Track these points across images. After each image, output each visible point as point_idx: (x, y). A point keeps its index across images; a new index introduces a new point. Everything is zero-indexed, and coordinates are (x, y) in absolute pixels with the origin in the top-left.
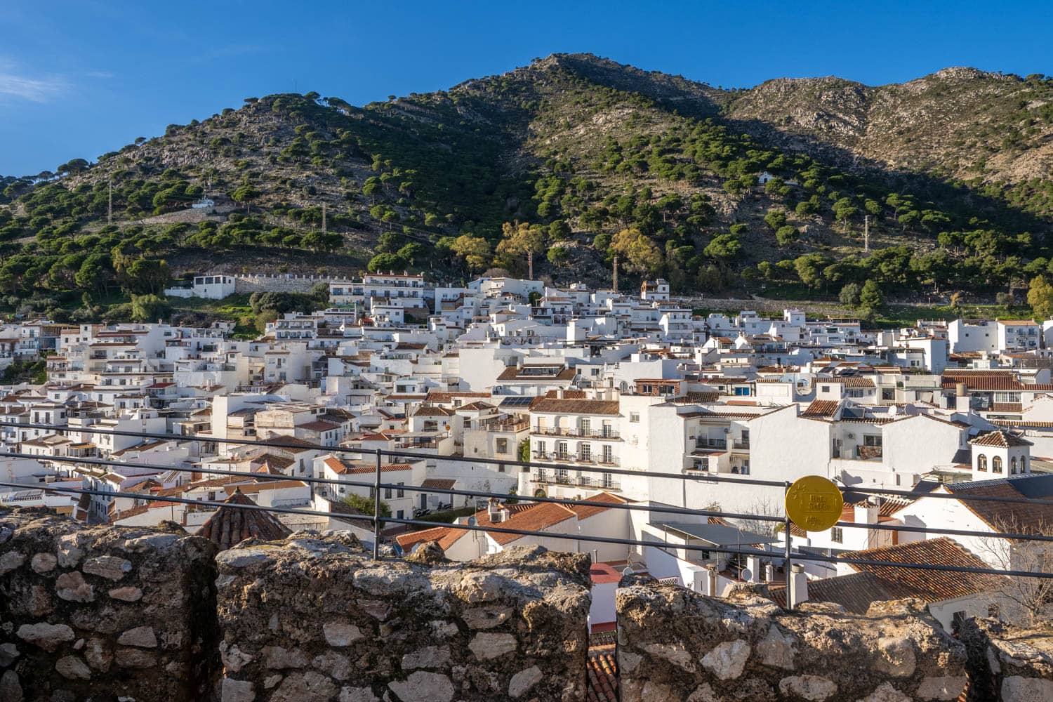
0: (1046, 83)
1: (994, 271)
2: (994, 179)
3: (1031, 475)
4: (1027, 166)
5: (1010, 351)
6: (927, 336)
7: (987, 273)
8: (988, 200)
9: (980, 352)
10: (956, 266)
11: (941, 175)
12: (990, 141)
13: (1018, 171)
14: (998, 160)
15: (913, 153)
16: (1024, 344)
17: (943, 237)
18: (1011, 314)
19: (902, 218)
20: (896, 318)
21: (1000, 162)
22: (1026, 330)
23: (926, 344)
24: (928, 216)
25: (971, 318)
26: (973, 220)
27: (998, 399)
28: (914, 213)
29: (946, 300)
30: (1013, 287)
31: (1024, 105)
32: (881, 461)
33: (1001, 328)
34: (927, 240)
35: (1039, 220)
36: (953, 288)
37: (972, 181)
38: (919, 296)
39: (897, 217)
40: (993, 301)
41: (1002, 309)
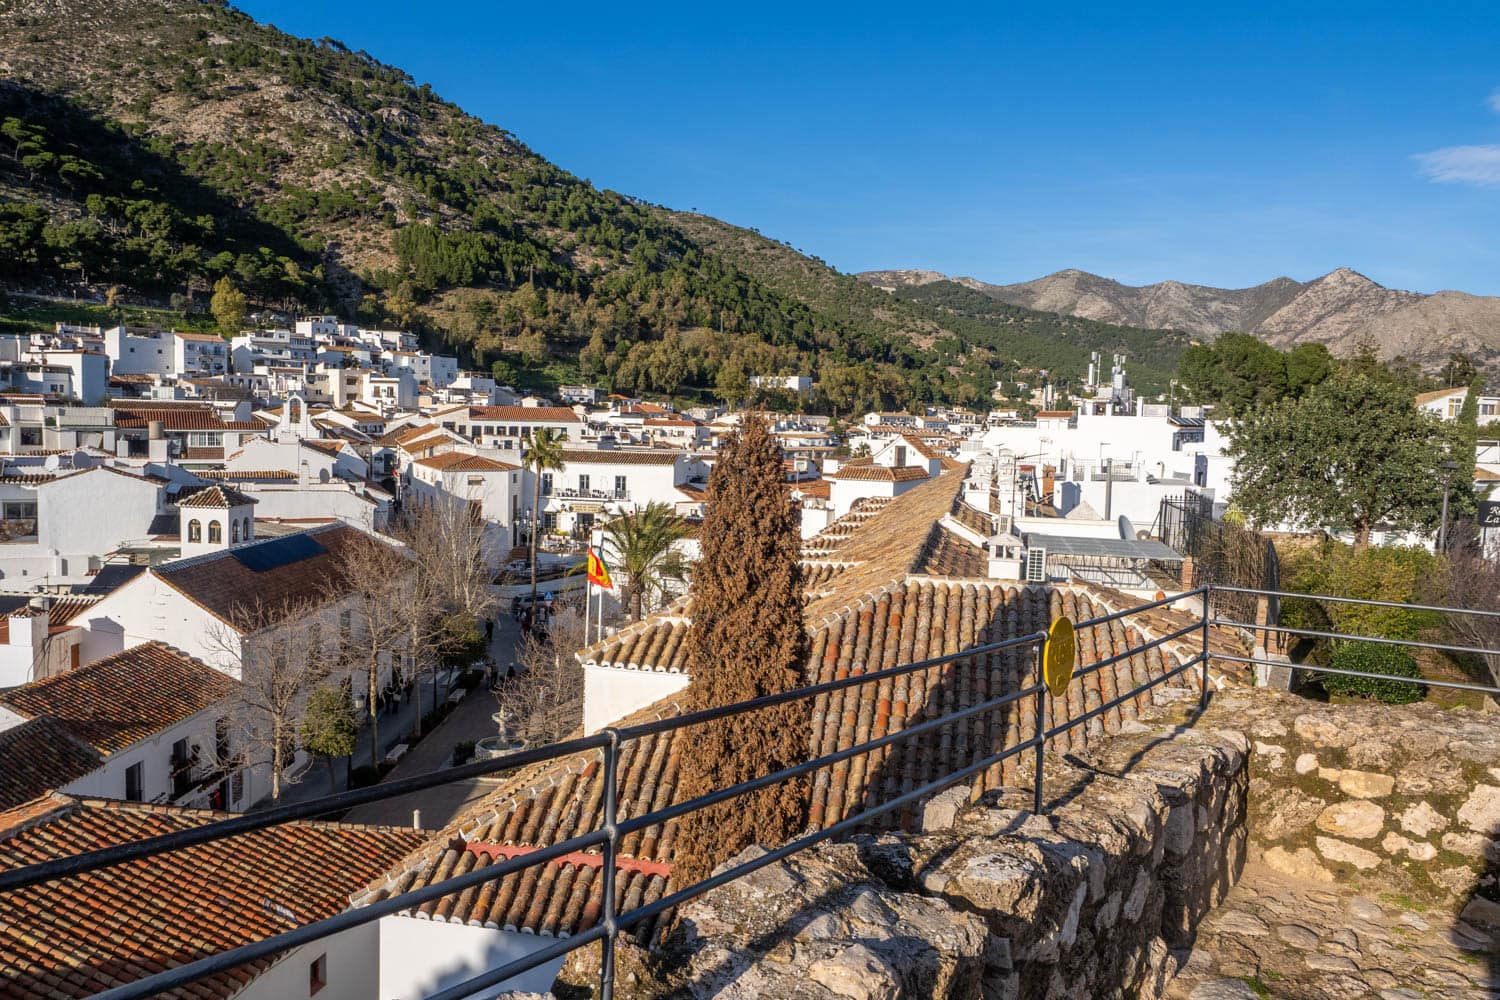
0: (232, 14)
1: (167, 262)
2: (164, 130)
3: (258, 542)
4: (207, 123)
5: (190, 375)
6: (75, 349)
7: (157, 263)
8: (155, 159)
9: (151, 376)
10: (115, 247)
11: (86, 106)
12: (158, 75)
13: (194, 126)
14: (168, 105)
15: (42, 61)
16: (207, 367)
17: (94, 201)
18: (191, 324)
19: (28, 160)
20: (23, 317)
21: (171, 109)
22: (211, 348)
23: (74, 361)
24: (71, 166)
25: (137, 325)
26: (137, 184)
27: (192, 441)
28: (48, 156)
29: (99, 297)
30: (192, 288)
31: (203, 36)
32: (36, 541)
33: (179, 343)
34: (69, 202)
35: (221, 199)
36: (110, 280)
37: (132, 127)
38: (58, 286)
39: (21, 157)
40: (165, 302)
41: (178, 316)
